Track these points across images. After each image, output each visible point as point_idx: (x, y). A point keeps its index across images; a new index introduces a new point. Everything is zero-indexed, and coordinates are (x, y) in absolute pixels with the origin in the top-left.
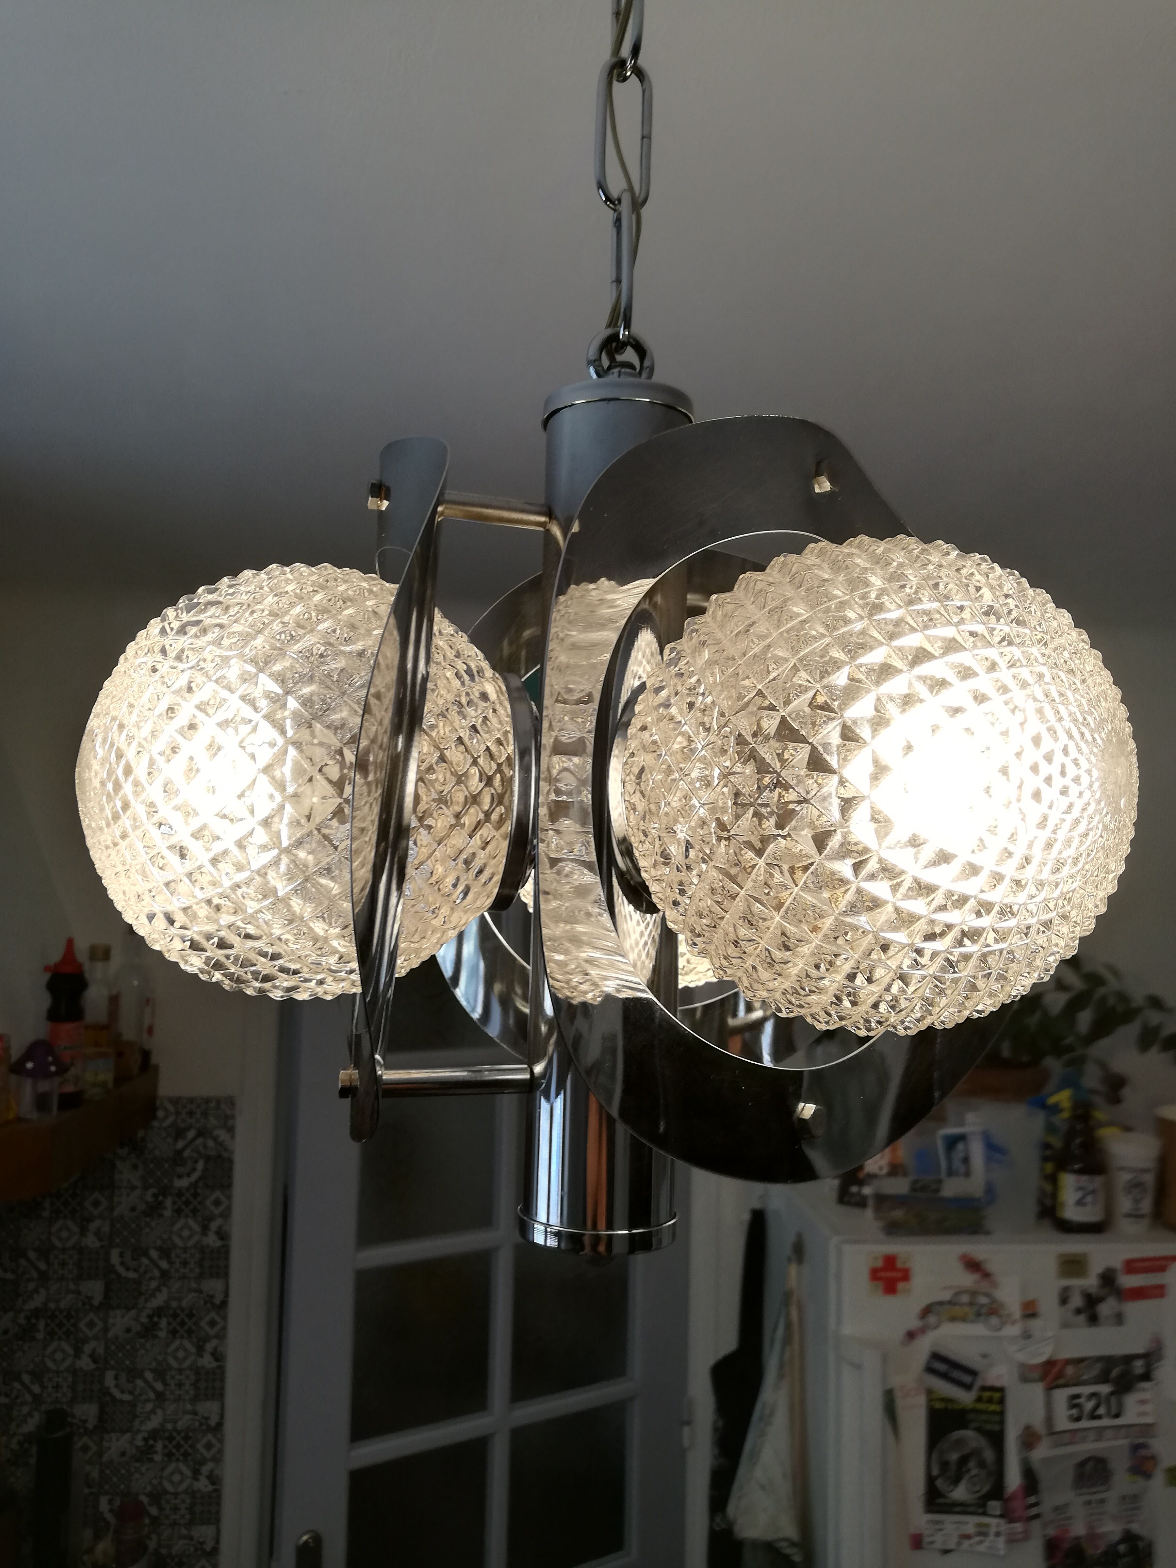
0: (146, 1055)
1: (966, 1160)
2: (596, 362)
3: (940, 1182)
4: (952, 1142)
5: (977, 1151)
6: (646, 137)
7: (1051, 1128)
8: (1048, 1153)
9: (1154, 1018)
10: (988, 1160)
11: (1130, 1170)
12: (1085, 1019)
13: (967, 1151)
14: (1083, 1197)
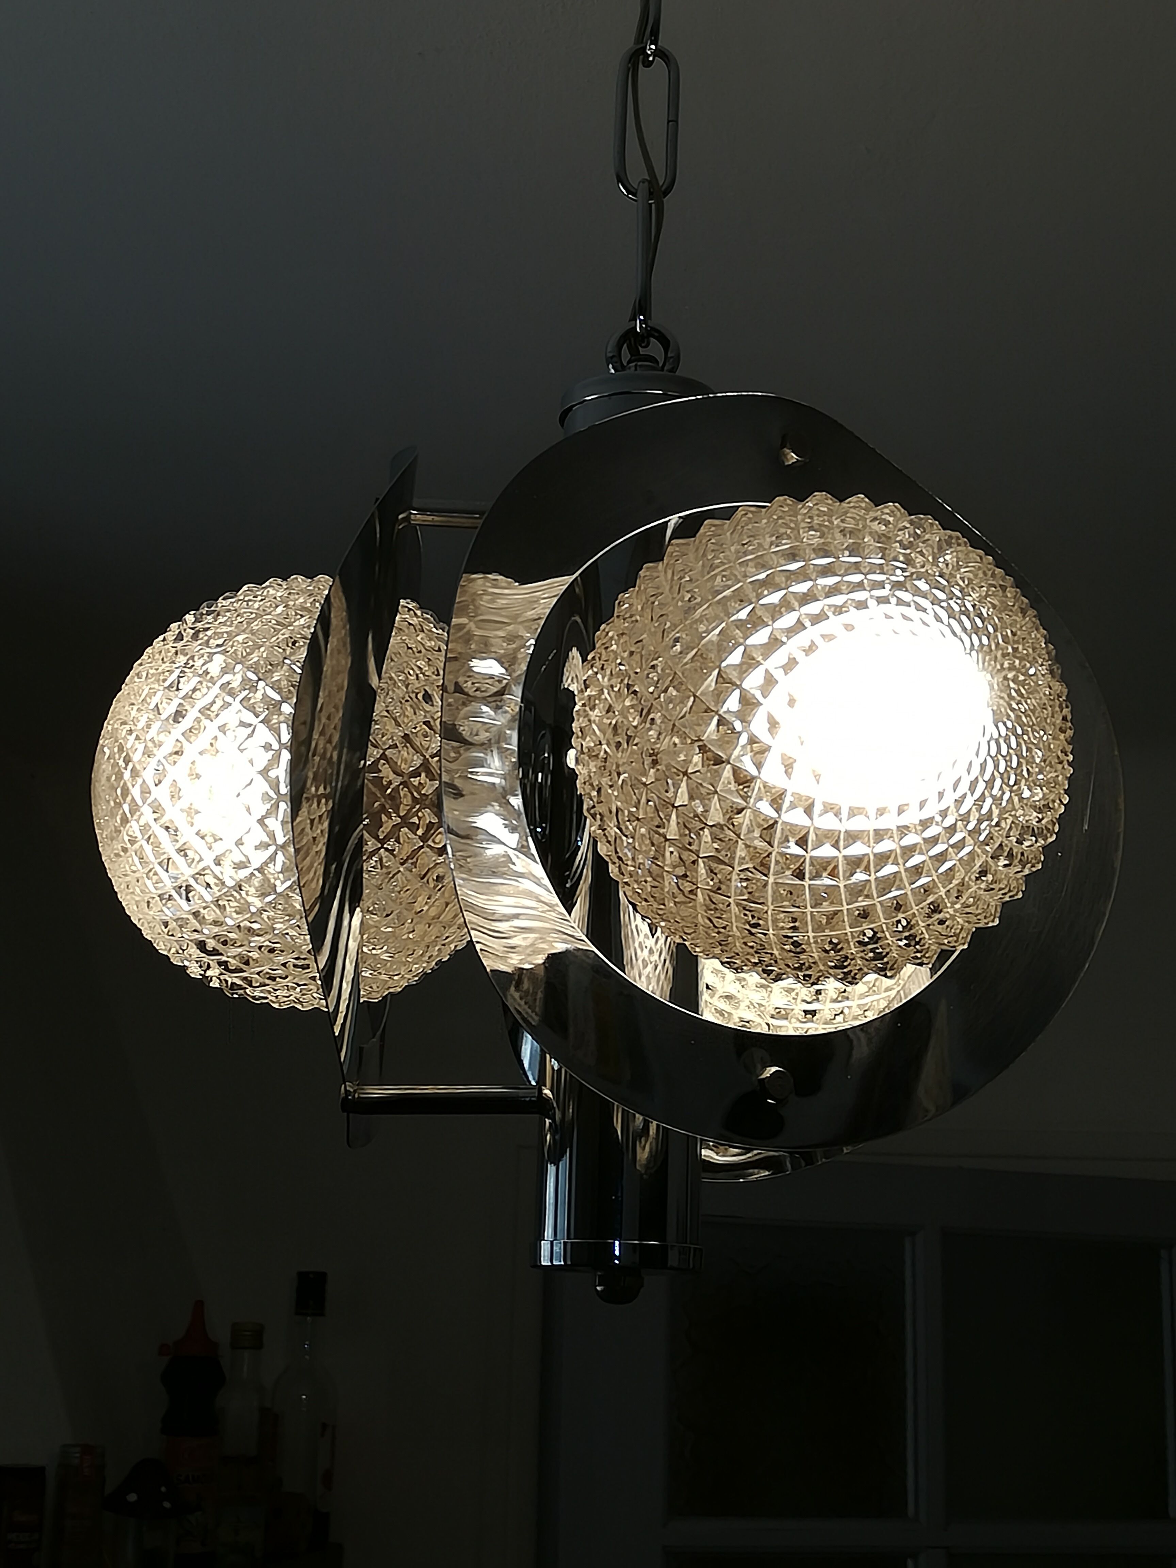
2: (615, 359)
6: (673, 121)
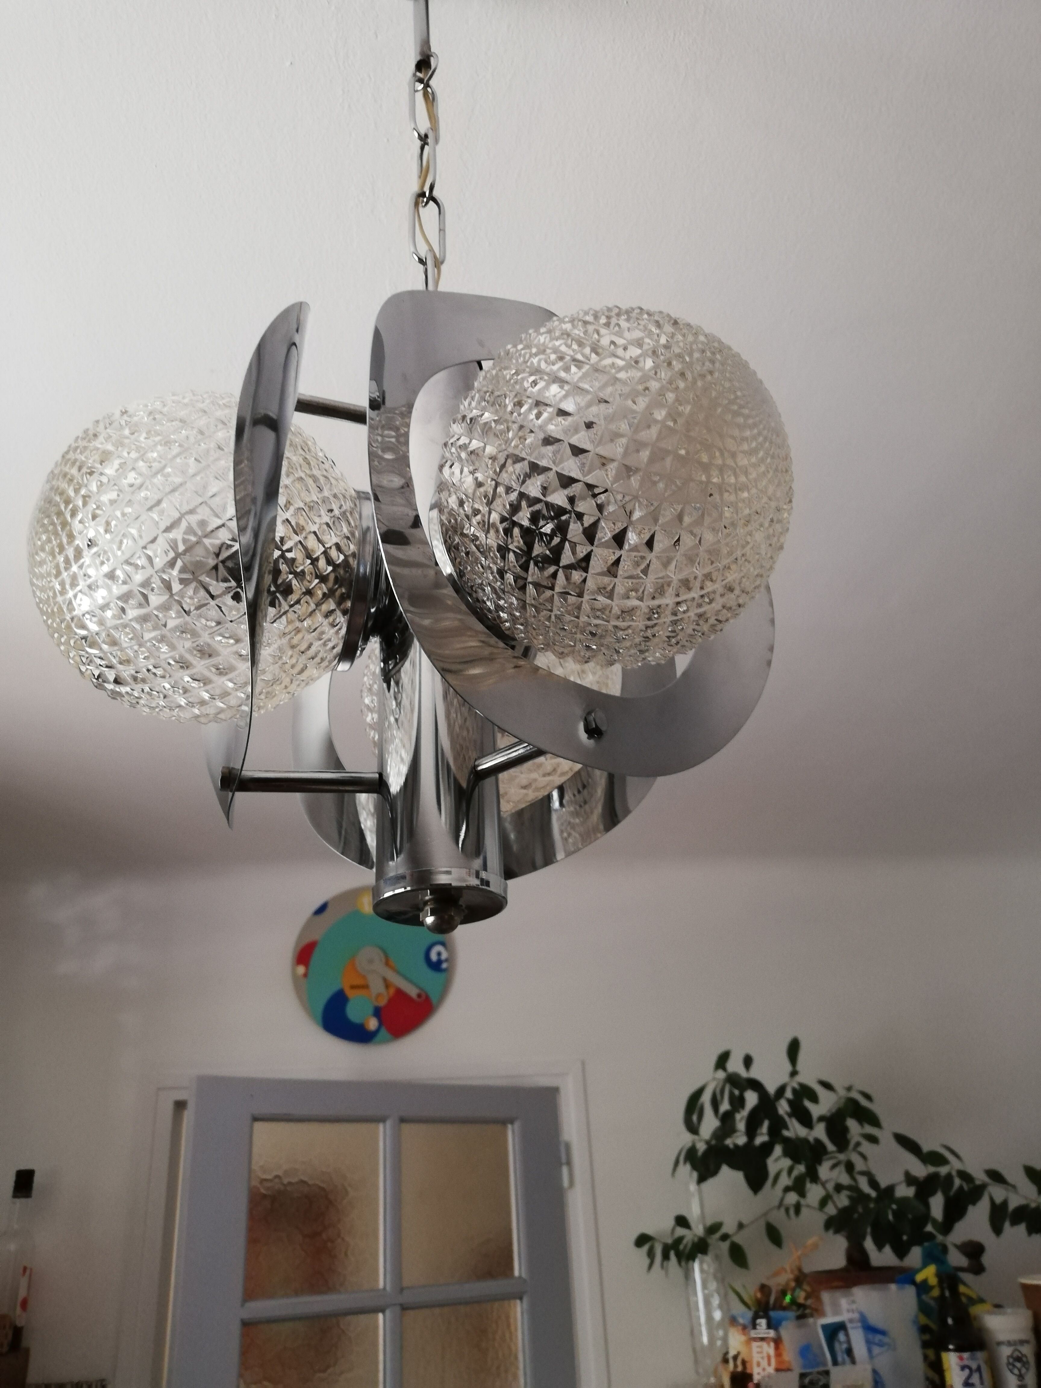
0: (18, 1332)
1: (849, 1352)
3: (827, 1373)
4: (833, 1331)
5: (857, 1339)
7: (923, 1308)
8: (927, 1337)
9: (997, 1193)
10: (869, 1343)
11: (1009, 1343)
12: (937, 1205)
13: (849, 1342)
14: (969, 1377)
